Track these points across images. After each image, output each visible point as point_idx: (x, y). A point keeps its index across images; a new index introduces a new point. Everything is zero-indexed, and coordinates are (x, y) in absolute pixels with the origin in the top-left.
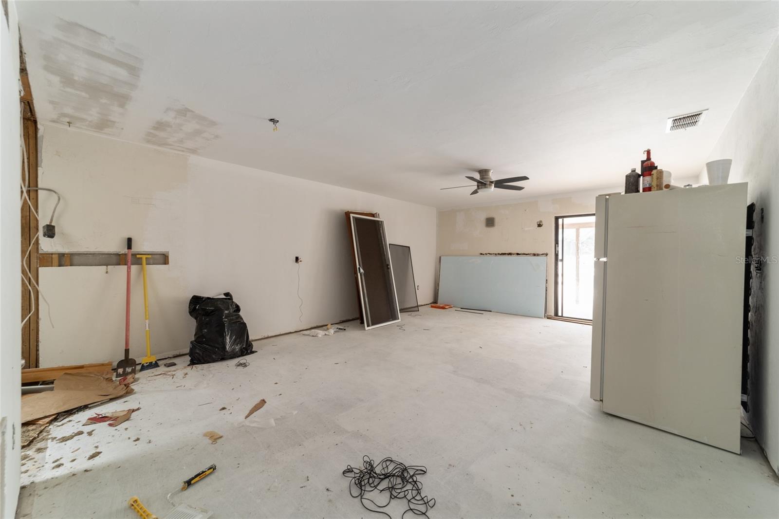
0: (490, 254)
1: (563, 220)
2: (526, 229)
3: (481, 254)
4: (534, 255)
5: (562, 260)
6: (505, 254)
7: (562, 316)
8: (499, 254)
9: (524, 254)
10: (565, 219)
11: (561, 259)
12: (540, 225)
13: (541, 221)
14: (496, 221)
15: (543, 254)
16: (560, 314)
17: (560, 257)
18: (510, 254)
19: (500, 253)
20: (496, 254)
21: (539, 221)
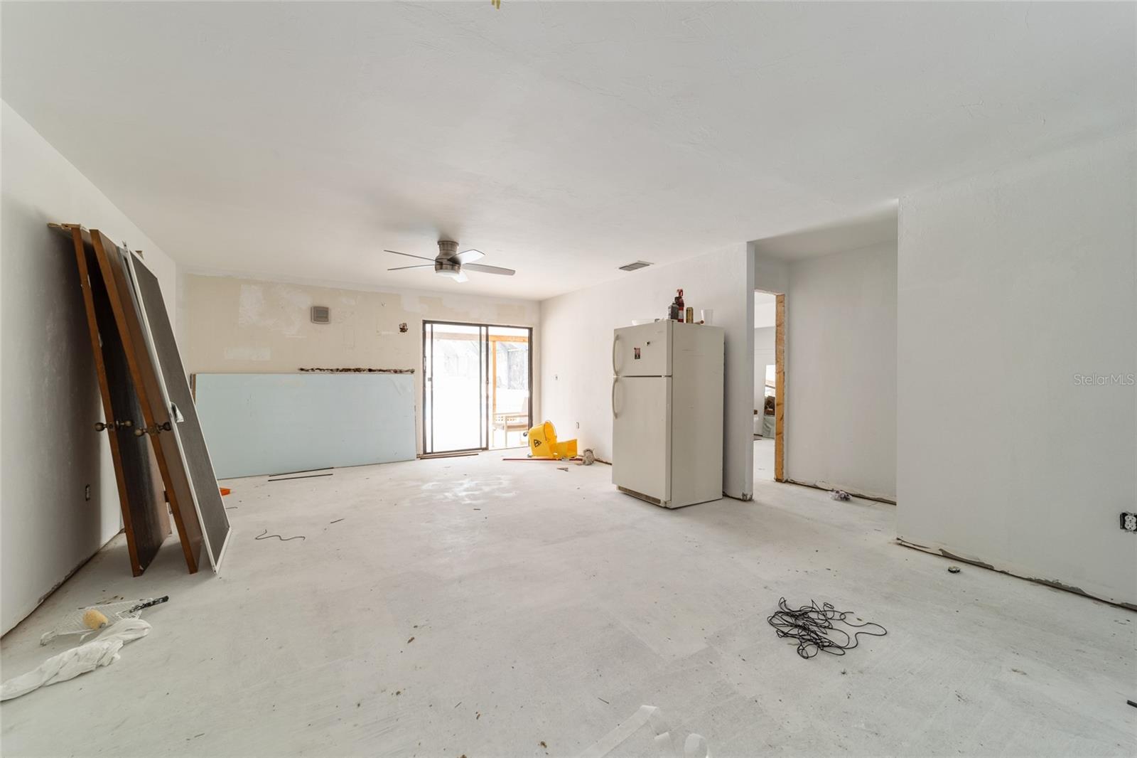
0: (320, 370)
1: (432, 326)
2: (383, 333)
3: (302, 370)
4: (396, 372)
5: (431, 379)
6: (349, 370)
7: (432, 453)
8: (337, 370)
9: (380, 370)
10: (434, 325)
11: (430, 377)
12: (403, 330)
13: (405, 325)
14: (333, 314)
15: (407, 371)
16: (429, 450)
17: (428, 375)
18: (358, 370)
19: (341, 368)
20: (331, 370)
21: (402, 323)
